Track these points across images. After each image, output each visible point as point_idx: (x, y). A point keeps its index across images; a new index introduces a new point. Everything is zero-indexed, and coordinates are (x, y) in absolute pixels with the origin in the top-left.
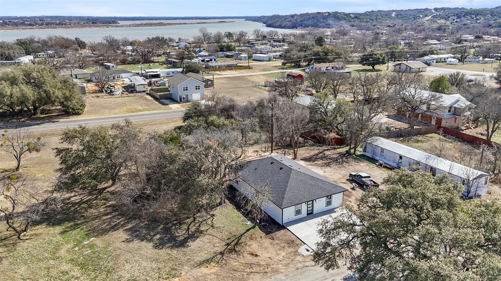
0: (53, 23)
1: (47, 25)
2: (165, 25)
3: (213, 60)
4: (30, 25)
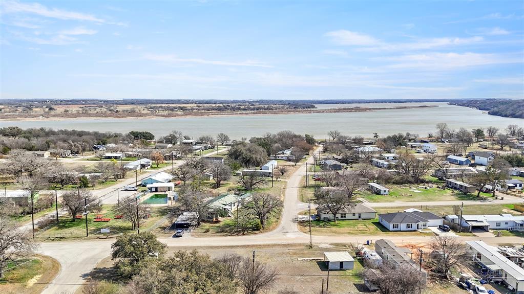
0: (262, 108)
1: (257, 110)
2: (365, 110)
3: (518, 185)
4: (244, 109)
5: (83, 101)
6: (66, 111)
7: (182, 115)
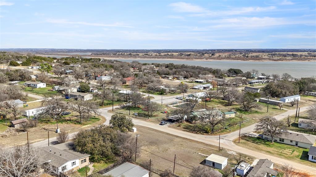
5: (234, 50)
6: (220, 56)
7: (291, 60)
